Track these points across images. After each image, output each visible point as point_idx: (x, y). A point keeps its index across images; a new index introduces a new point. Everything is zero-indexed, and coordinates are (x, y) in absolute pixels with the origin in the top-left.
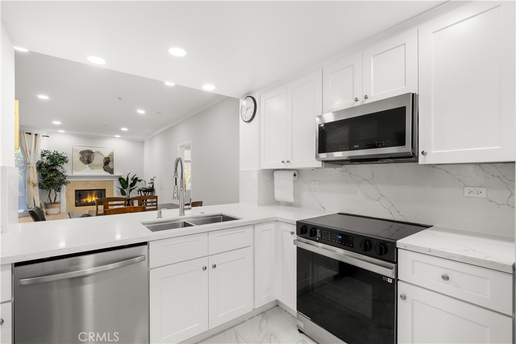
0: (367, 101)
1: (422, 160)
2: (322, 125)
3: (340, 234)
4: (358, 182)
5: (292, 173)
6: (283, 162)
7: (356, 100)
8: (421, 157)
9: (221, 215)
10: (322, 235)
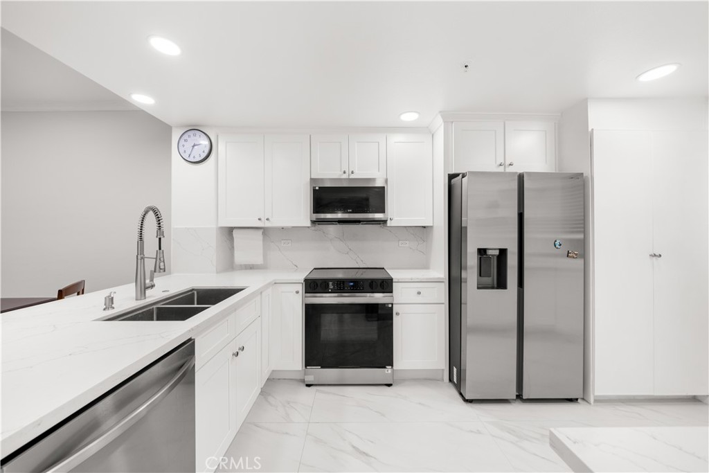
0: (352, 176)
1: (389, 223)
2: (317, 188)
3: (352, 282)
4: (331, 240)
5: (260, 232)
6: (259, 219)
7: (345, 173)
8: (389, 222)
9: (193, 290)
10: (334, 287)
